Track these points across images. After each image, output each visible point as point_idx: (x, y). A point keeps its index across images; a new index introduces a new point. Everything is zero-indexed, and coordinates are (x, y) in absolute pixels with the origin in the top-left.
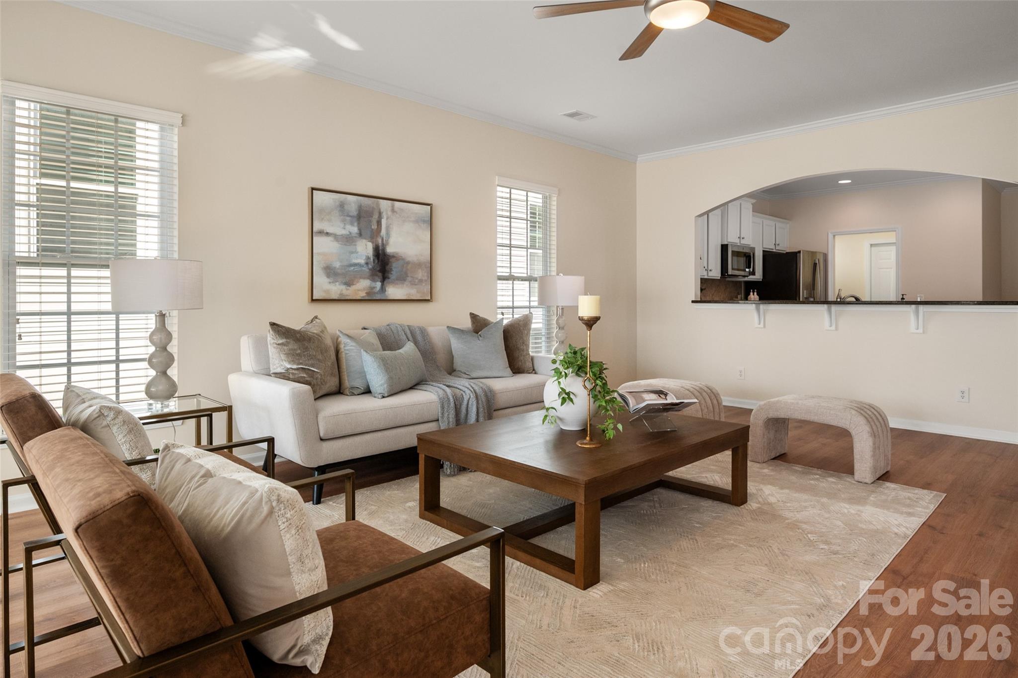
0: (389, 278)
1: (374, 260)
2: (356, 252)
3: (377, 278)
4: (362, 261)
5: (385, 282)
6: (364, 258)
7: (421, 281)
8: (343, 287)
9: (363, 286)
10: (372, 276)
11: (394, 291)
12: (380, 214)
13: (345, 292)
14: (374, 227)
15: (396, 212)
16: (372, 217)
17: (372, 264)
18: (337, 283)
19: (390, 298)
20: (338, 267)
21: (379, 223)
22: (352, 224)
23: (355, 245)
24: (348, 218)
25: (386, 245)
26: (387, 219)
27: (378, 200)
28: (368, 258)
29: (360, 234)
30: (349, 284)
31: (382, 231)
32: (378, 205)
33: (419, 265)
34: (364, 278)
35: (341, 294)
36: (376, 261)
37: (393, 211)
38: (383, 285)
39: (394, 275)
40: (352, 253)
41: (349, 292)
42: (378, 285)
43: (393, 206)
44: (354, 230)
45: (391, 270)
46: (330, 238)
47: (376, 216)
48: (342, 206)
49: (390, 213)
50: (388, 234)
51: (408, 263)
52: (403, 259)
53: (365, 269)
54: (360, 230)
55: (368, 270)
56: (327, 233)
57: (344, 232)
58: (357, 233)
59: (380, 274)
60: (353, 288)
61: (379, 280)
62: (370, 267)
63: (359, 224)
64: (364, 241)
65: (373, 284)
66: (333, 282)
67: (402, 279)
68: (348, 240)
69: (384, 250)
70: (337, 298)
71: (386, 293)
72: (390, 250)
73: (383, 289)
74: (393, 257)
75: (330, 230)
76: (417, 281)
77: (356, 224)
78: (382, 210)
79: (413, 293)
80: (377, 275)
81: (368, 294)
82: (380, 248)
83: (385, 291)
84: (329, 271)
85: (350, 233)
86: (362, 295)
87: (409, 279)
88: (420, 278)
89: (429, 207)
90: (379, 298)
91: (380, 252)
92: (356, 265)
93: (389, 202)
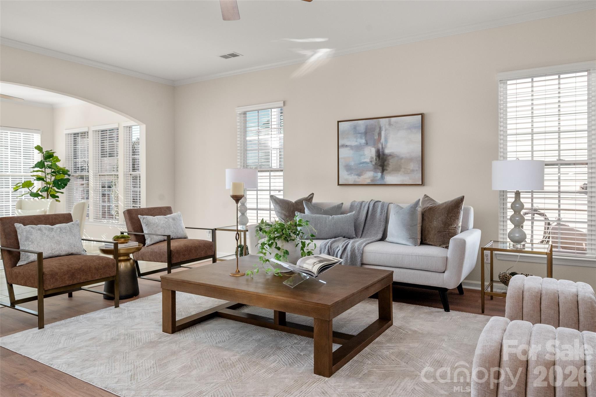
0: (387, 170)
1: (376, 159)
2: (364, 155)
3: (378, 170)
4: (368, 160)
5: (384, 173)
6: (369, 158)
7: (413, 171)
8: (356, 177)
9: (368, 176)
10: (375, 169)
11: (390, 179)
12: (380, 128)
13: (357, 180)
14: (376, 137)
15: (393, 125)
16: (374, 131)
17: (375, 161)
18: (352, 175)
19: (388, 184)
20: (352, 165)
21: (380, 134)
22: (361, 138)
23: (363, 151)
24: (359, 135)
25: (384, 148)
26: (386, 130)
27: (379, 119)
28: (372, 158)
29: (367, 144)
30: (359, 175)
31: (382, 140)
32: (379, 123)
34: (370, 171)
35: (354, 181)
36: (378, 159)
37: (390, 124)
38: (382, 175)
39: (390, 168)
40: (361, 155)
41: (360, 180)
42: (379, 174)
43: (390, 122)
44: (363, 141)
45: (388, 164)
46: (348, 148)
47: (377, 130)
48: (355, 128)
49: (387, 127)
50: (386, 140)
51: (402, 159)
52: (398, 157)
53: (371, 166)
54: (366, 141)
55: (372, 166)
56: (346, 146)
57: (356, 144)
58: (364, 143)
59: (380, 168)
60: (362, 177)
61: (380, 171)
62: (374, 163)
63: (366, 137)
64: (369, 147)
65: (376, 175)
66: (350, 174)
67: (397, 169)
68: (358, 148)
69: (383, 152)
70: (352, 183)
71: (385, 180)
72: (387, 151)
73: (382, 177)
74: (390, 155)
75: (348, 143)
76: (409, 171)
77: (364, 138)
78: (381, 126)
79: (407, 180)
80: (378, 169)
81: (372, 181)
82: (381, 150)
83: (384, 178)
84: (349, 168)
85: (360, 144)
86: (368, 181)
87: (403, 170)
88: (411, 169)
89: (420, 116)
90: (380, 183)
91: (381, 153)
92: (364, 163)
93: (387, 119)
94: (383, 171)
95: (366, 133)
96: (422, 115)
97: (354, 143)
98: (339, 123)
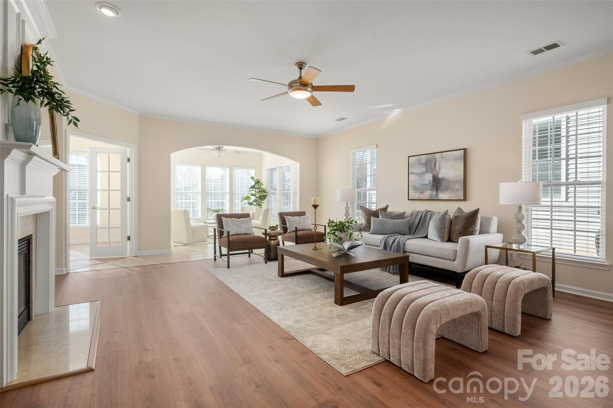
0: (440, 189)
1: (433, 182)
2: (425, 179)
3: (434, 190)
4: (427, 183)
5: (438, 191)
6: (428, 181)
7: (457, 190)
8: (420, 194)
9: (428, 194)
10: (432, 189)
11: (442, 195)
12: (436, 160)
13: (420, 196)
14: (433, 167)
15: (444, 158)
16: (432, 162)
17: (432, 184)
18: (417, 193)
19: (440, 199)
20: (417, 186)
21: (435, 165)
22: (423, 167)
23: (424, 176)
24: (422, 165)
25: (438, 174)
26: (439, 162)
27: (435, 154)
28: (430, 181)
29: (427, 171)
30: (422, 193)
31: (437, 168)
32: (435, 156)
33: (456, 182)
34: (428, 190)
36: (434, 182)
37: (442, 157)
38: (437, 193)
39: (442, 188)
40: (423, 179)
41: (422, 196)
42: (435, 192)
43: (442, 155)
44: (424, 169)
45: (441, 185)
46: (415, 175)
47: (434, 162)
48: (419, 160)
49: (440, 159)
50: (439, 169)
51: (450, 181)
52: (447, 180)
53: (429, 186)
54: (426, 169)
56: (414, 173)
57: (420, 171)
58: (425, 171)
59: (435, 188)
60: (424, 194)
61: (435, 190)
62: (431, 185)
63: (426, 167)
64: (428, 173)
65: (432, 193)
66: (416, 192)
67: (447, 189)
68: (421, 174)
69: (437, 176)
70: (417, 199)
71: (439, 196)
72: (440, 176)
73: (437, 195)
74: (442, 179)
75: (415, 171)
76: (455, 190)
77: (425, 167)
78: (436, 158)
79: (453, 196)
80: (434, 189)
81: (430, 197)
82: (436, 176)
83: (438, 195)
84: (415, 189)
85: (422, 171)
86: (427, 197)
87: (450, 189)
88: (456, 188)
89: (462, 151)
90: (434, 199)
91: (436, 178)
92: (424, 185)
93: (440, 154)
94: (437, 190)
95: (426, 164)
96: (465, 150)
97: (418, 171)
98: (409, 158)
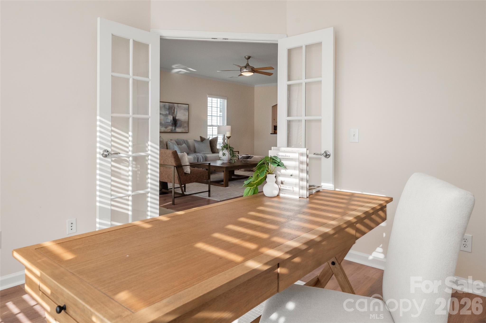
2: (168, 119)
3: (173, 126)
4: (170, 121)
6: (170, 120)
7: (185, 127)
8: (165, 129)
9: (170, 128)
11: (178, 130)
12: (174, 108)
13: (165, 130)
14: (173, 111)
18: (163, 128)
19: (177, 132)
20: (163, 123)
21: (174, 110)
22: (167, 111)
23: (168, 117)
26: (176, 109)
28: (171, 120)
29: (169, 114)
30: (166, 128)
31: (175, 113)
32: (174, 105)
33: (185, 122)
34: (170, 126)
35: (164, 131)
36: (173, 121)
37: (178, 107)
38: (175, 128)
39: (178, 125)
40: (167, 119)
41: (166, 130)
42: (174, 128)
43: (178, 105)
44: (168, 112)
45: (177, 124)
47: (173, 108)
48: (164, 106)
49: (177, 107)
50: (177, 114)
52: (181, 121)
53: (171, 123)
54: (169, 112)
55: (171, 124)
57: (165, 113)
59: (174, 125)
62: (172, 123)
65: (172, 128)
67: (180, 126)
69: (175, 118)
72: (177, 118)
73: (175, 129)
74: (178, 120)
77: (168, 111)
79: (183, 130)
81: (171, 130)
82: (174, 117)
85: (167, 113)
86: (169, 131)
87: (182, 126)
89: (188, 105)
90: (174, 132)
92: (168, 122)
93: (177, 104)
